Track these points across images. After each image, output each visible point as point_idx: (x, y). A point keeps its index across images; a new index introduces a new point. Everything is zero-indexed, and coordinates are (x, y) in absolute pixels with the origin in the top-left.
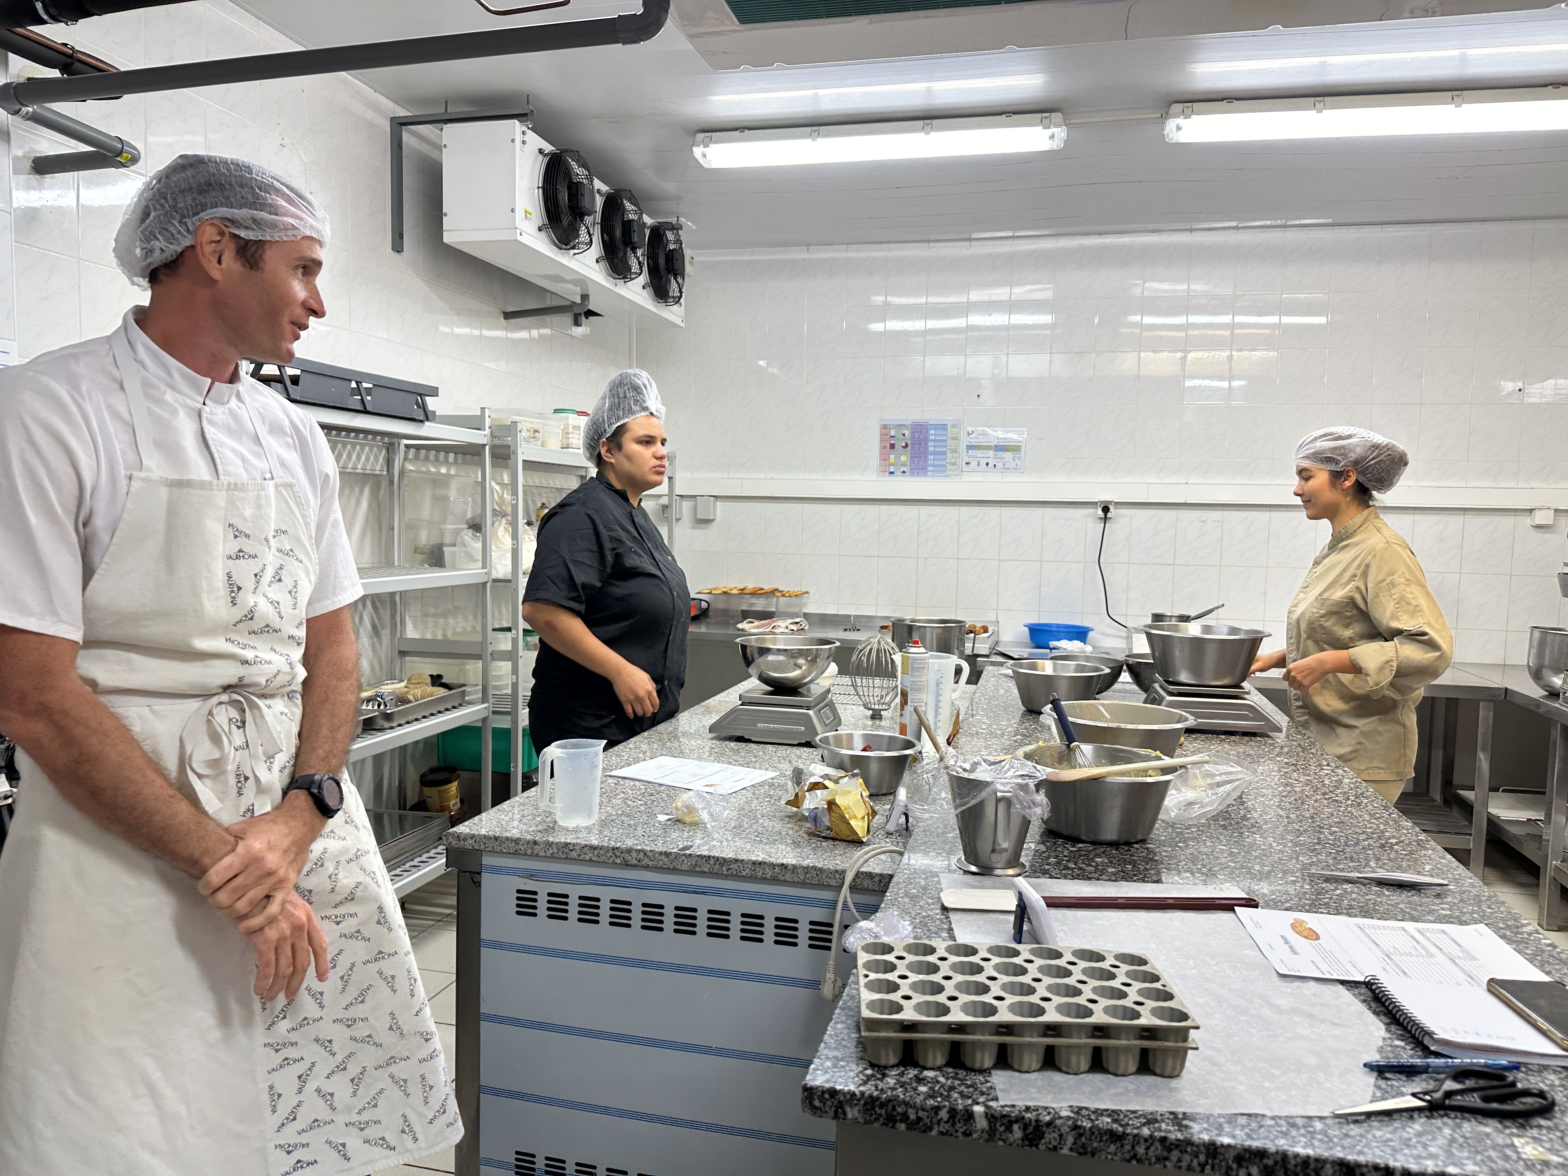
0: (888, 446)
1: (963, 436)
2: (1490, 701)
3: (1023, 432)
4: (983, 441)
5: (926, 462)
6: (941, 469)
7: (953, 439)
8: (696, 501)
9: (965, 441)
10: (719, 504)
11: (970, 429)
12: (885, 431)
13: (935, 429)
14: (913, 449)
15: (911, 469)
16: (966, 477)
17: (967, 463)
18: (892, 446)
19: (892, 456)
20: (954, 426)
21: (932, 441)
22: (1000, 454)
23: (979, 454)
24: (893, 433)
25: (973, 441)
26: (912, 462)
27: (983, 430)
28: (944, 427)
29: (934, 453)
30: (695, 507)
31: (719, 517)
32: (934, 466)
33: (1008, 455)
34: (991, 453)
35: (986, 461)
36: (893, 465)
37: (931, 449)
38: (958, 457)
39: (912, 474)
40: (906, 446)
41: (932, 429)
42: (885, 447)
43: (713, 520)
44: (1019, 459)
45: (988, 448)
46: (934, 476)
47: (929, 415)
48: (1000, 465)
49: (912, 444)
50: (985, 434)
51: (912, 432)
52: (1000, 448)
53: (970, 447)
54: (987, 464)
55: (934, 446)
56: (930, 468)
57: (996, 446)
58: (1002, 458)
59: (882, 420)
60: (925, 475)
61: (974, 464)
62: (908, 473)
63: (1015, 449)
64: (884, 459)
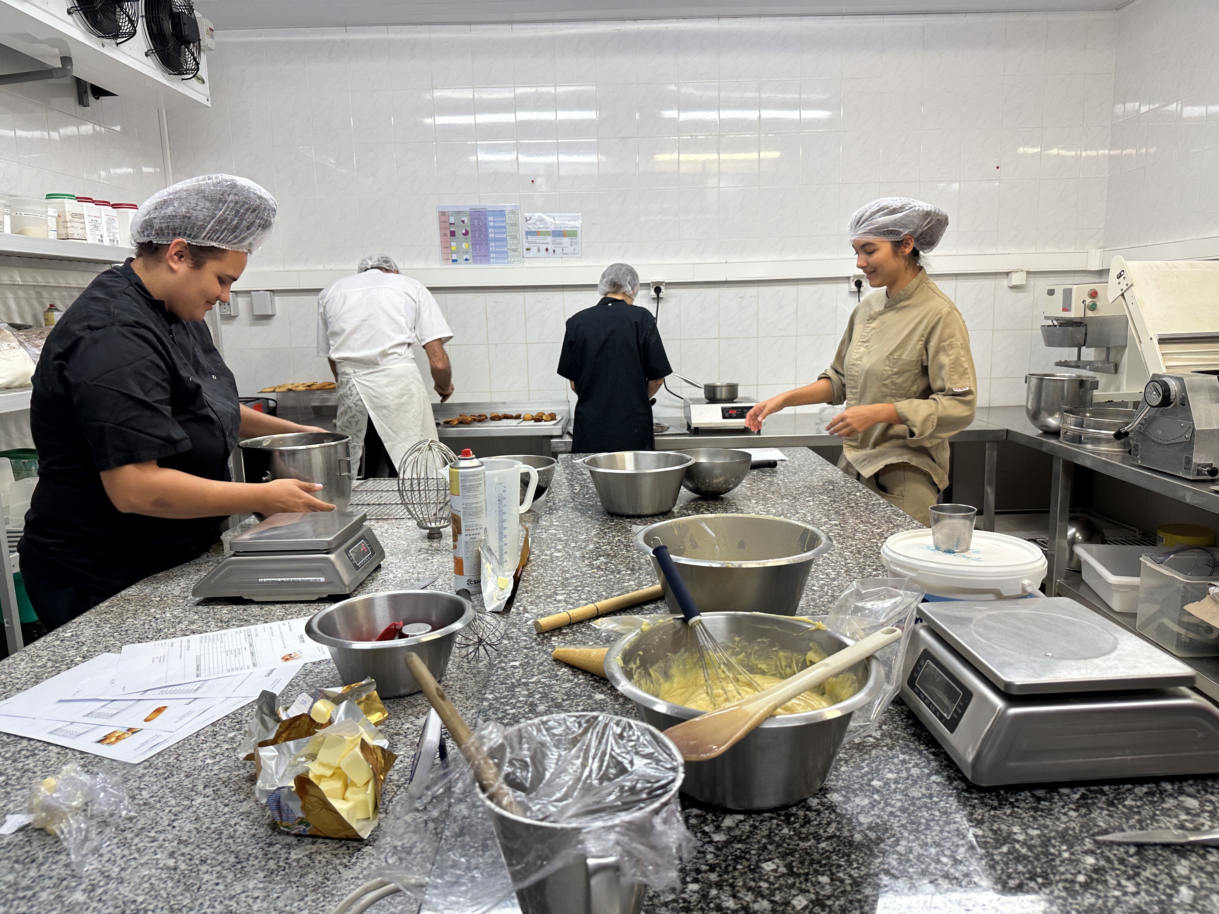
0: (449, 234)
1: (521, 221)
2: (994, 442)
3: (577, 217)
4: (540, 227)
5: (488, 249)
6: (503, 255)
7: (512, 225)
8: (251, 297)
9: (523, 228)
10: (276, 298)
11: (528, 215)
12: (444, 218)
13: (493, 215)
14: (473, 236)
15: (474, 257)
16: (527, 263)
17: (527, 249)
18: (453, 234)
19: (453, 244)
20: (512, 212)
21: (492, 227)
22: (559, 240)
23: (539, 239)
24: (452, 220)
25: (533, 228)
26: (474, 249)
27: (540, 217)
28: (501, 213)
29: (495, 240)
30: (251, 303)
31: (278, 312)
32: (496, 252)
33: (566, 241)
34: (550, 239)
35: (545, 246)
36: (455, 252)
37: (491, 236)
38: (519, 243)
39: (475, 262)
40: (466, 233)
41: (491, 215)
42: (445, 235)
43: (273, 316)
44: (576, 244)
45: (546, 233)
46: (496, 263)
47: (488, 202)
48: (559, 251)
49: (472, 231)
50: (541, 220)
51: (471, 219)
52: (558, 234)
53: (529, 233)
54: (547, 250)
55: (495, 233)
56: (492, 255)
57: (554, 232)
58: (561, 244)
59: (439, 207)
60: (488, 262)
61: (534, 250)
62: (471, 261)
63: (571, 234)
64: (446, 247)
